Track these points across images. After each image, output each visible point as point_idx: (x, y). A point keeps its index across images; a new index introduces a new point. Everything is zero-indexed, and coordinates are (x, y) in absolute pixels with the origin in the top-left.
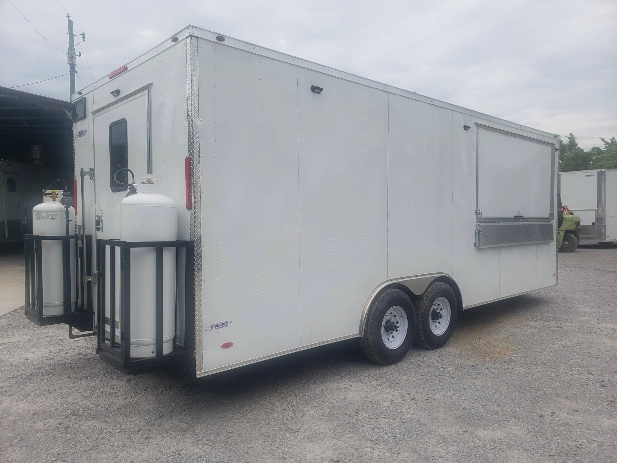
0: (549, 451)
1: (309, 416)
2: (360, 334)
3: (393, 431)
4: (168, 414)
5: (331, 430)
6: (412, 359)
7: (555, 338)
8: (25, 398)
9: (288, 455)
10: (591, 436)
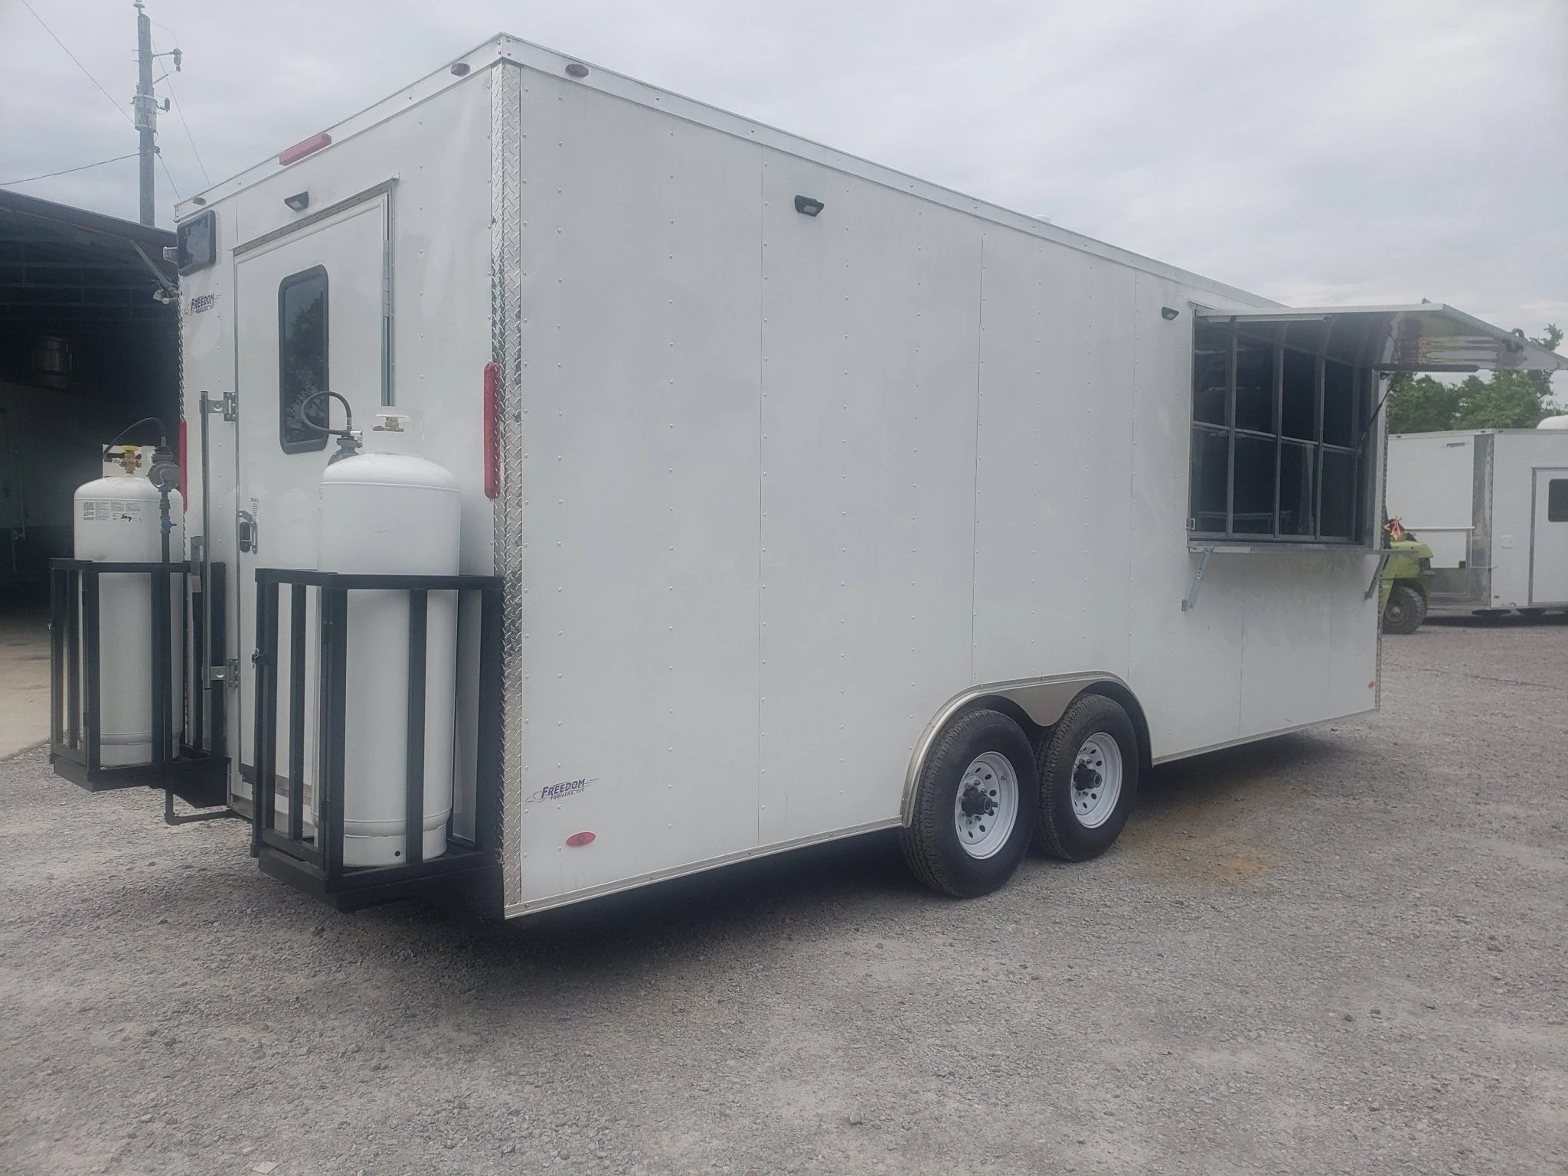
0: (1370, 1099)
1: (780, 1017)
2: (902, 818)
3: (991, 1053)
4: (425, 1012)
5: (836, 1050)
6: (1027, 885)
7: (1374, 836)
8: (56, 971)
9: (734, 1110)
10: (1468, 1065)
